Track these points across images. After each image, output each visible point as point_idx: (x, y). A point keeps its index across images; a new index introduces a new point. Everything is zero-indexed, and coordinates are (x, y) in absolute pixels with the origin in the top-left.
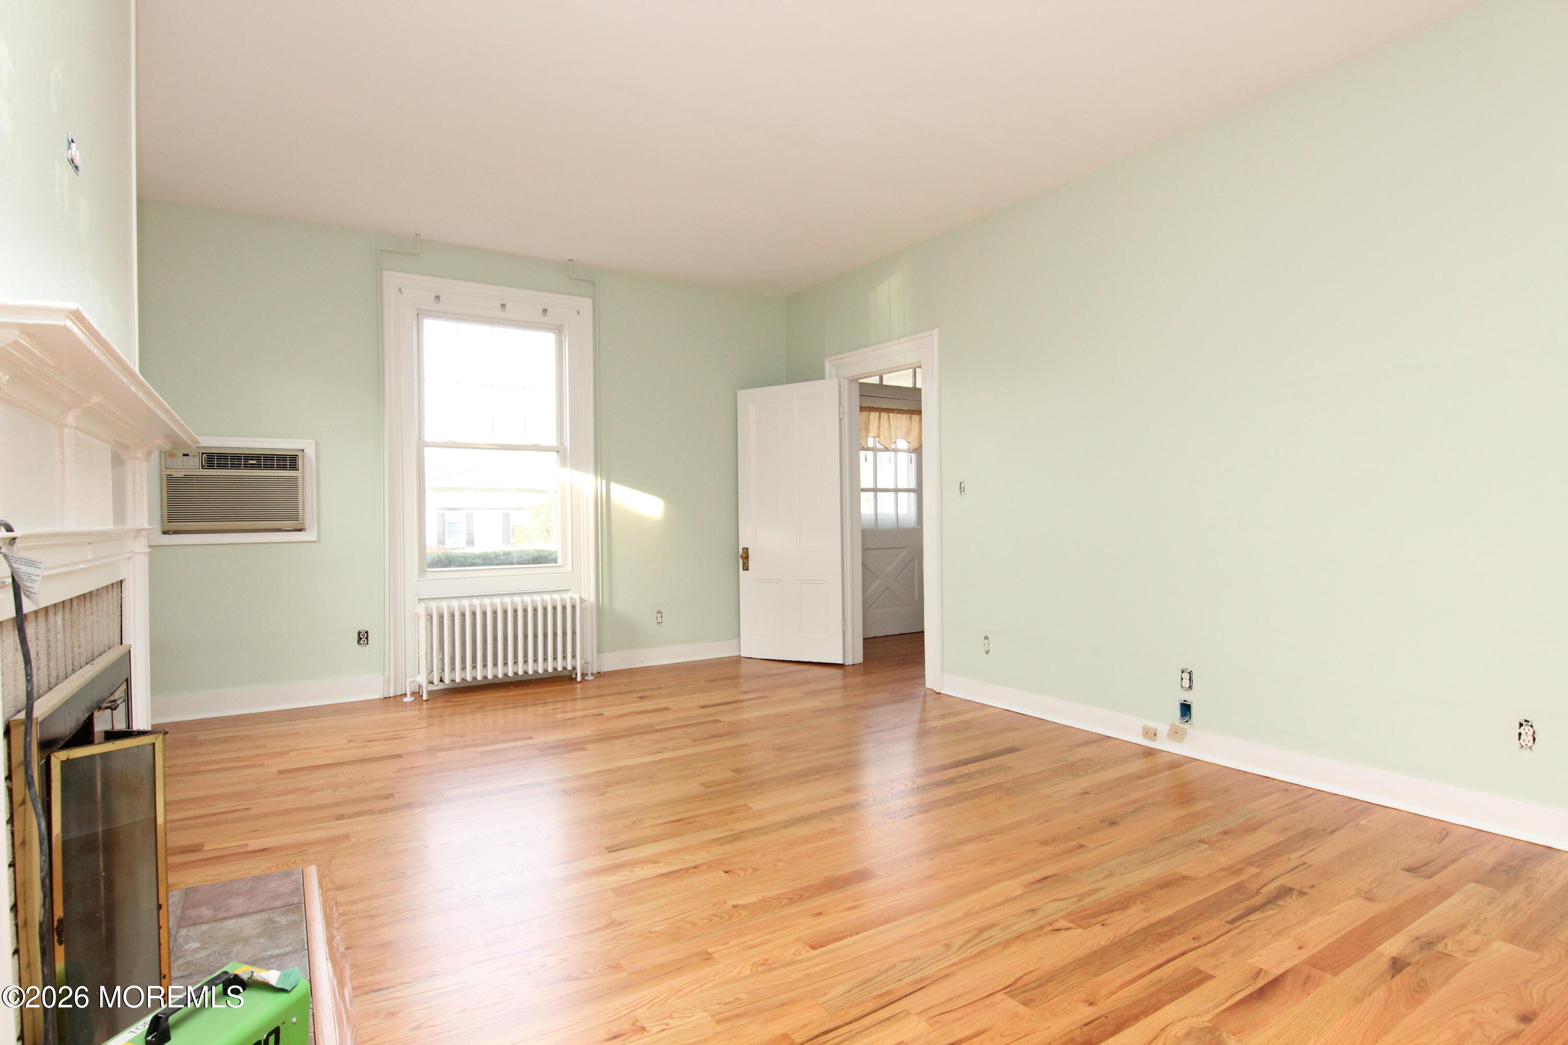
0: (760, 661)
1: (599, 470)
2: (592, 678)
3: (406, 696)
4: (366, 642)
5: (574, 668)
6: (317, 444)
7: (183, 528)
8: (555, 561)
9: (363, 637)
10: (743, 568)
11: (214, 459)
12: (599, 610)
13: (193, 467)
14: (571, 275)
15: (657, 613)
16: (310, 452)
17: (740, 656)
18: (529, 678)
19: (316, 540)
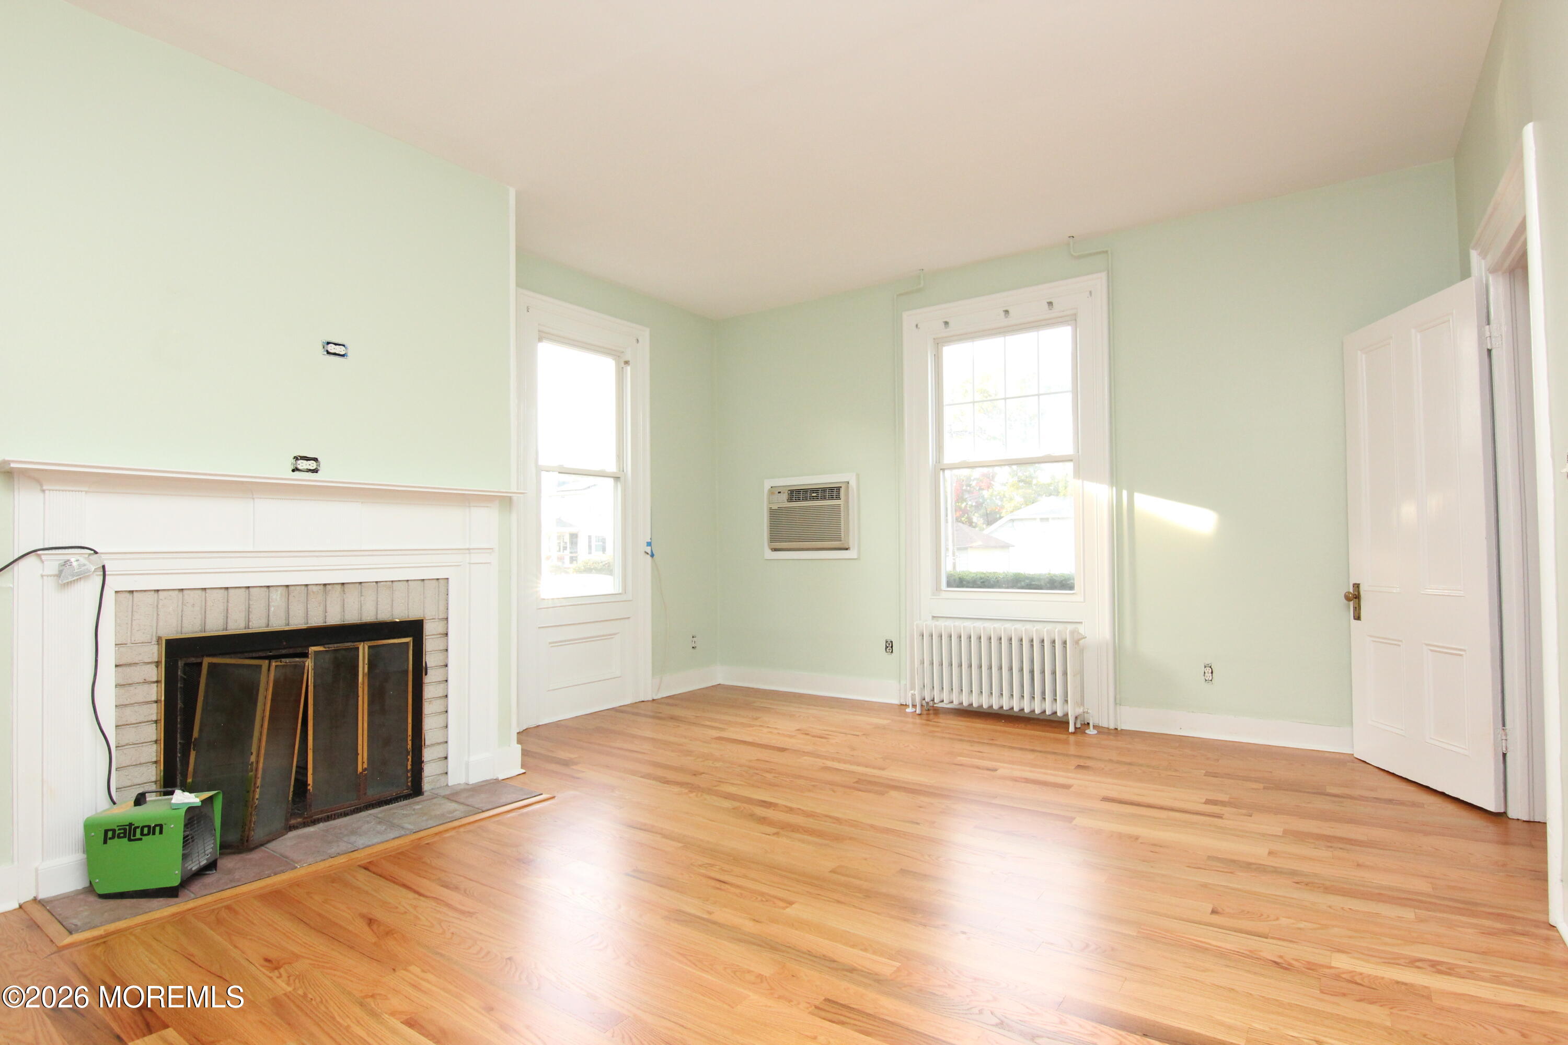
0: (1377, 770)
1: (1115, 479)
2: (1095, 732)
3: (909, 707)
4: (891, 651)
5: (1066, 715)
6: (858, 476)
7: (780, 547)
8: (1071, 587)
9: (889, 646)
10: (1354, 617)
11: (796, 494)
12: (1117, 651)
13: (782, 501)
14: (1074, 254)
15: (1205, 667)
16: (853, 484)
17: (1353, 754)
18: (1045, 718)
19: (856, 557)
